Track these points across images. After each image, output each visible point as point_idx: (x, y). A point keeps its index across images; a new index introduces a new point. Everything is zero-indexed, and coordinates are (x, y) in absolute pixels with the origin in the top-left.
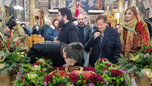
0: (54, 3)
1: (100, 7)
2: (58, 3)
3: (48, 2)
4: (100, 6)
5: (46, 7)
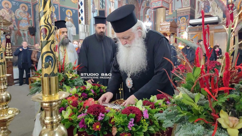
0: (202, 8)
2: (208, 7)
3: (190, 8)
5: (186, 17)
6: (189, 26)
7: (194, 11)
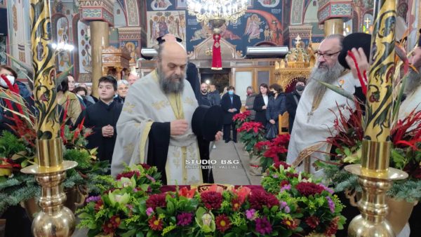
1: (278, 37)
2: (165, 31)
4: (278, 35)
6: (141, 59)
7: (146, 36)
